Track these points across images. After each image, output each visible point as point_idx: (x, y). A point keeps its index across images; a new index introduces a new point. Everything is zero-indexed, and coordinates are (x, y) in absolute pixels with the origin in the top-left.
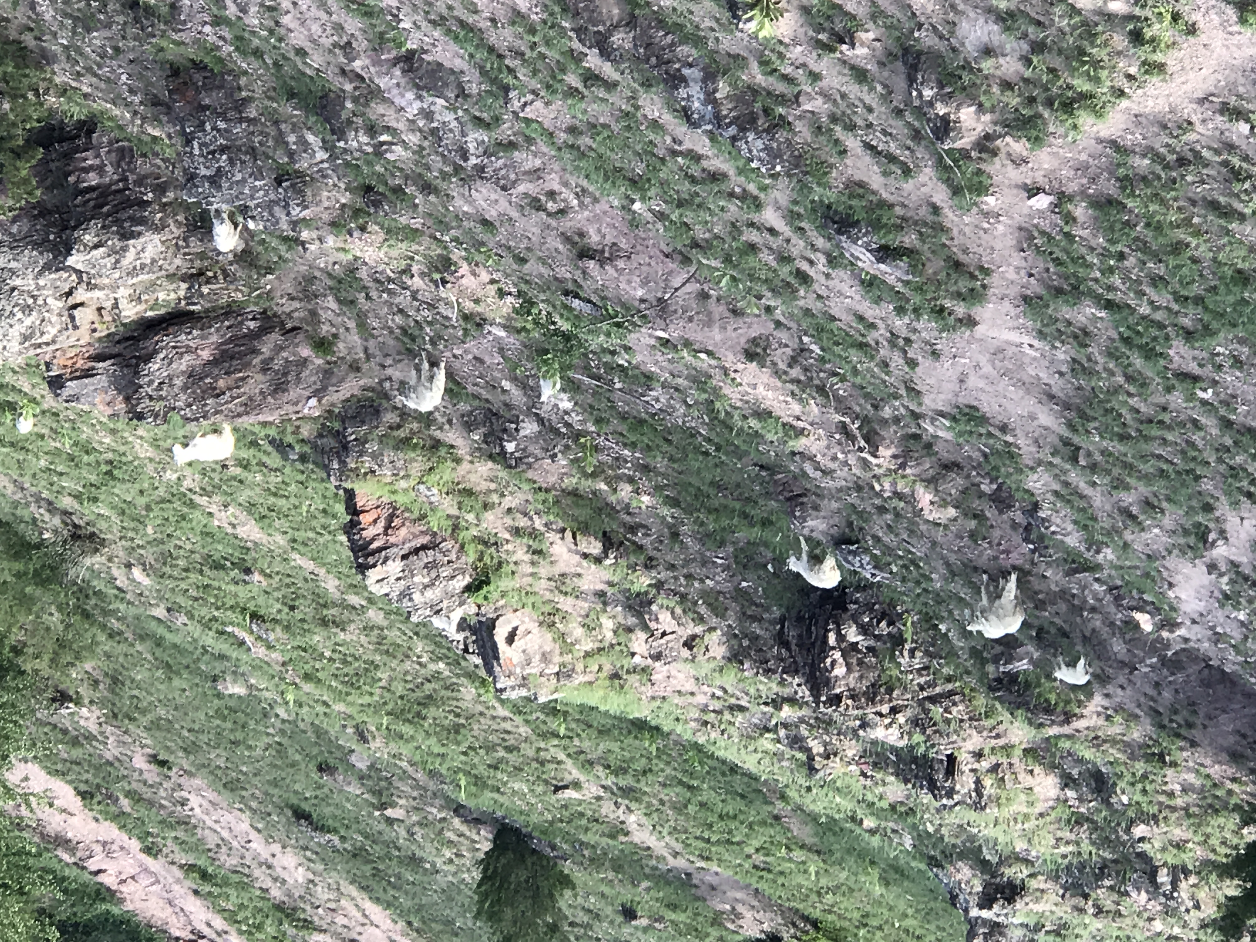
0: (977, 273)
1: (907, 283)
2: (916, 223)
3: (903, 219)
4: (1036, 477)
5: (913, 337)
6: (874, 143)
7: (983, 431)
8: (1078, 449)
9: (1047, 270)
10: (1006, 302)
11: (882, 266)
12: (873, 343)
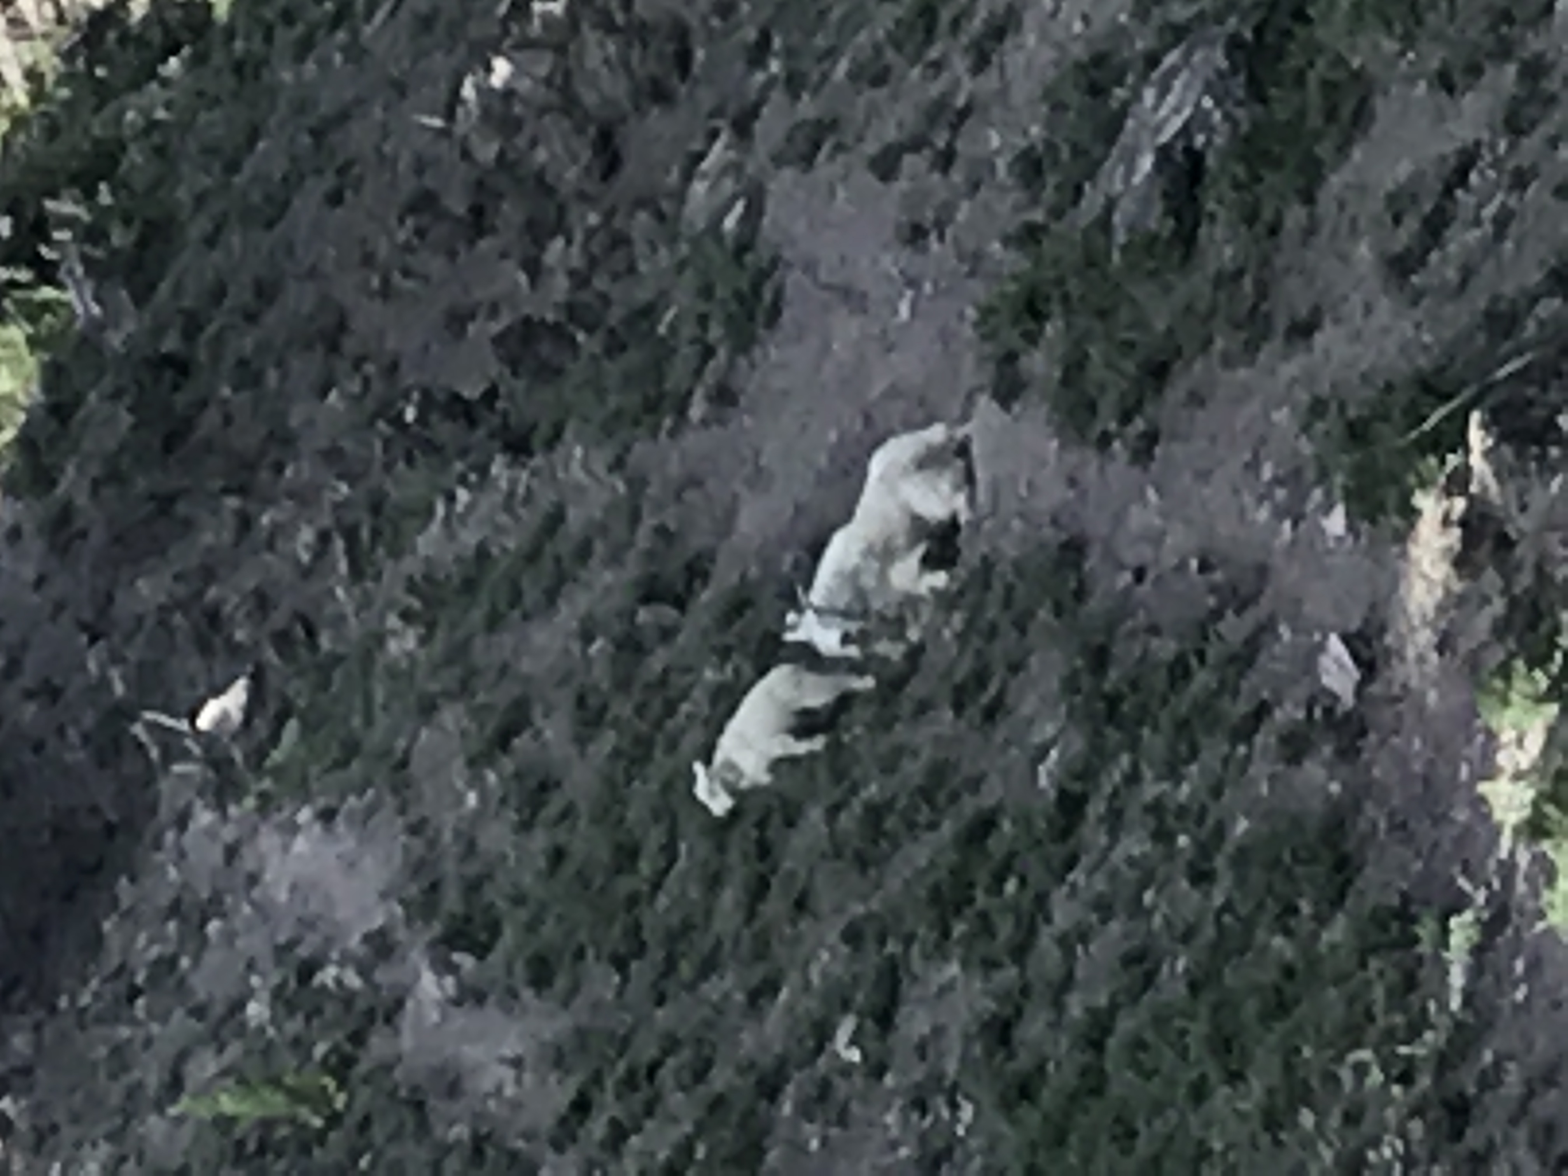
0: (1139, 424)
1: (1104, 224)
2: (1265, 262)
3: (1274, 230)
4: (600, 468)
5: (957, 176)
6: (1474, 178)
7: (715, 332)
8: (681, 604)
9: (1154, 630)
10: (1064, 494)
11: (1146, 163)
12: (933, 54)
